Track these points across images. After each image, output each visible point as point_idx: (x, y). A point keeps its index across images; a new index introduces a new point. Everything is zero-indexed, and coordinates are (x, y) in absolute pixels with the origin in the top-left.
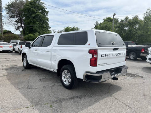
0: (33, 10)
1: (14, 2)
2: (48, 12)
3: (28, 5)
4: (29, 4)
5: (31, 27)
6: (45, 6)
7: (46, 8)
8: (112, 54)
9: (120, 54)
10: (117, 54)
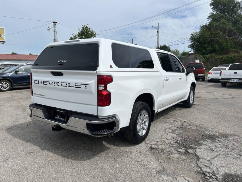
8: (49, 82)
9: (69, 83)
10: (60, 84)
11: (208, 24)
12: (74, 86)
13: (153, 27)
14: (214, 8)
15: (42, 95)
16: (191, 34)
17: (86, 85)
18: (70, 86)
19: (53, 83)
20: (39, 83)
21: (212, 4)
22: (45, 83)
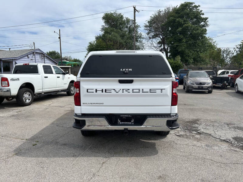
0: (179, 22)
1: (156, 16)
2: (206, 19)
3: (172, 16)
4: (174, 14)
5: (176, 48)
6: (201, 11)
7: (203, 14)
8: (114, 90)
9: (143, 89)
10: (131, 91)
11: (101, 35)
12: (149, 92)
13: (55, 32)
14: (105, 22)
15: (99, 104)
16: (90, 43)
17: (162, 89)
18: (144, 91)
19: (122, 90)
20: (96, 92)
21: (104, 18)
22: (107, 91)
